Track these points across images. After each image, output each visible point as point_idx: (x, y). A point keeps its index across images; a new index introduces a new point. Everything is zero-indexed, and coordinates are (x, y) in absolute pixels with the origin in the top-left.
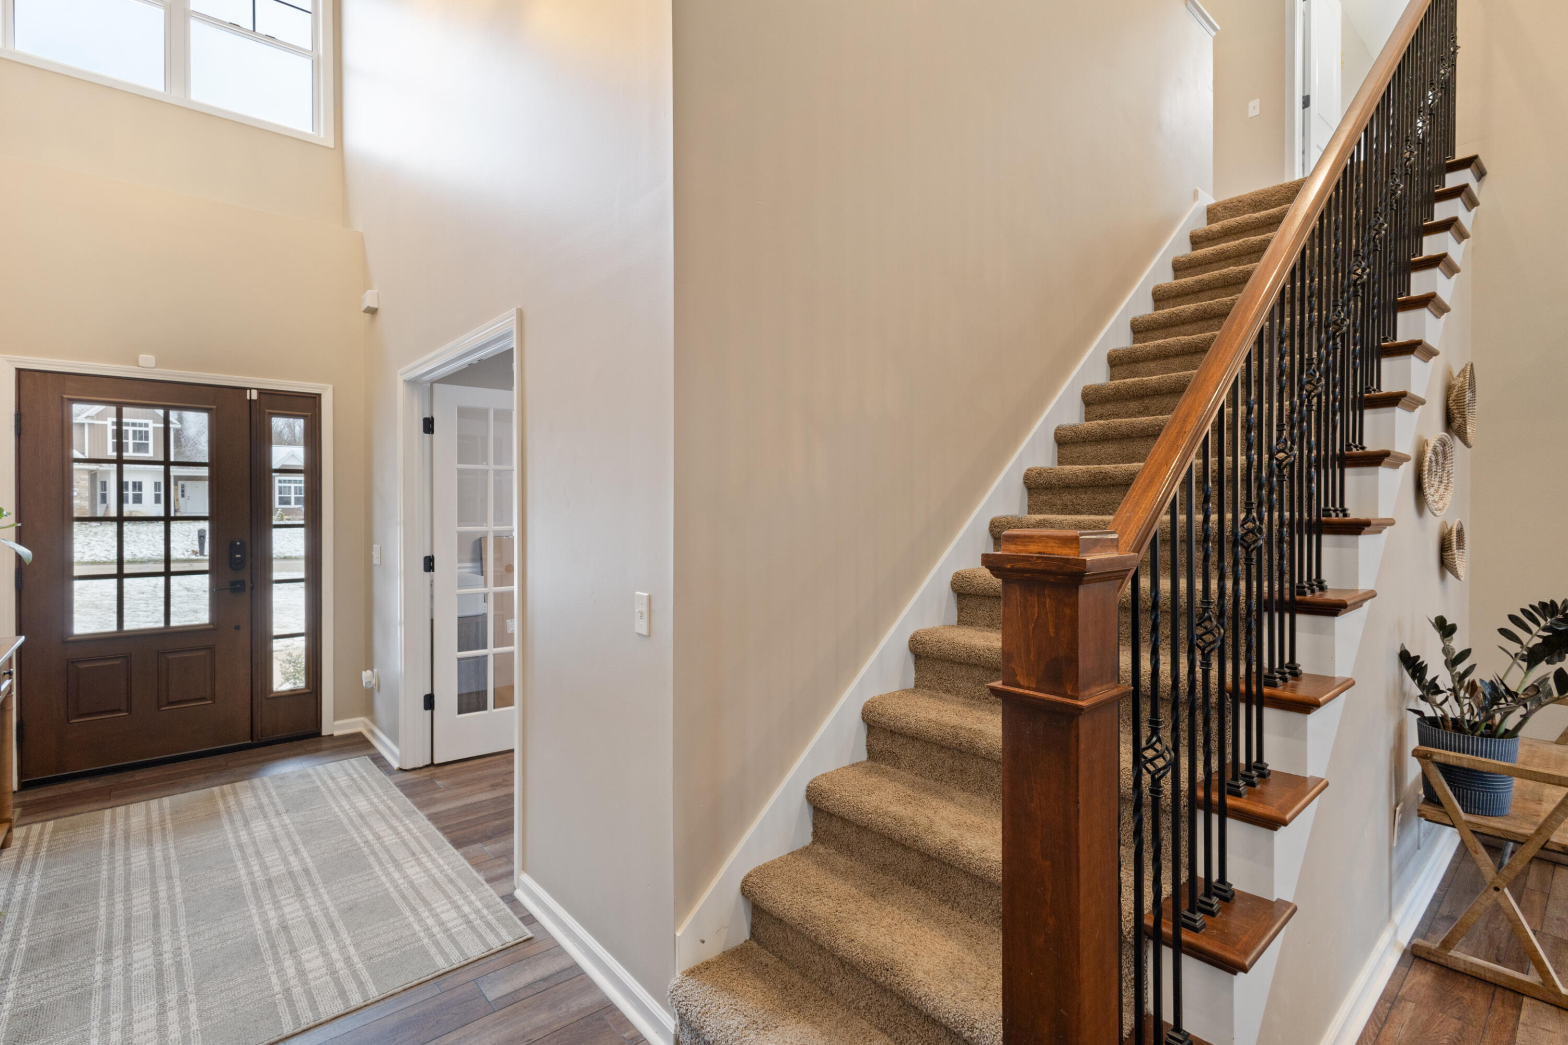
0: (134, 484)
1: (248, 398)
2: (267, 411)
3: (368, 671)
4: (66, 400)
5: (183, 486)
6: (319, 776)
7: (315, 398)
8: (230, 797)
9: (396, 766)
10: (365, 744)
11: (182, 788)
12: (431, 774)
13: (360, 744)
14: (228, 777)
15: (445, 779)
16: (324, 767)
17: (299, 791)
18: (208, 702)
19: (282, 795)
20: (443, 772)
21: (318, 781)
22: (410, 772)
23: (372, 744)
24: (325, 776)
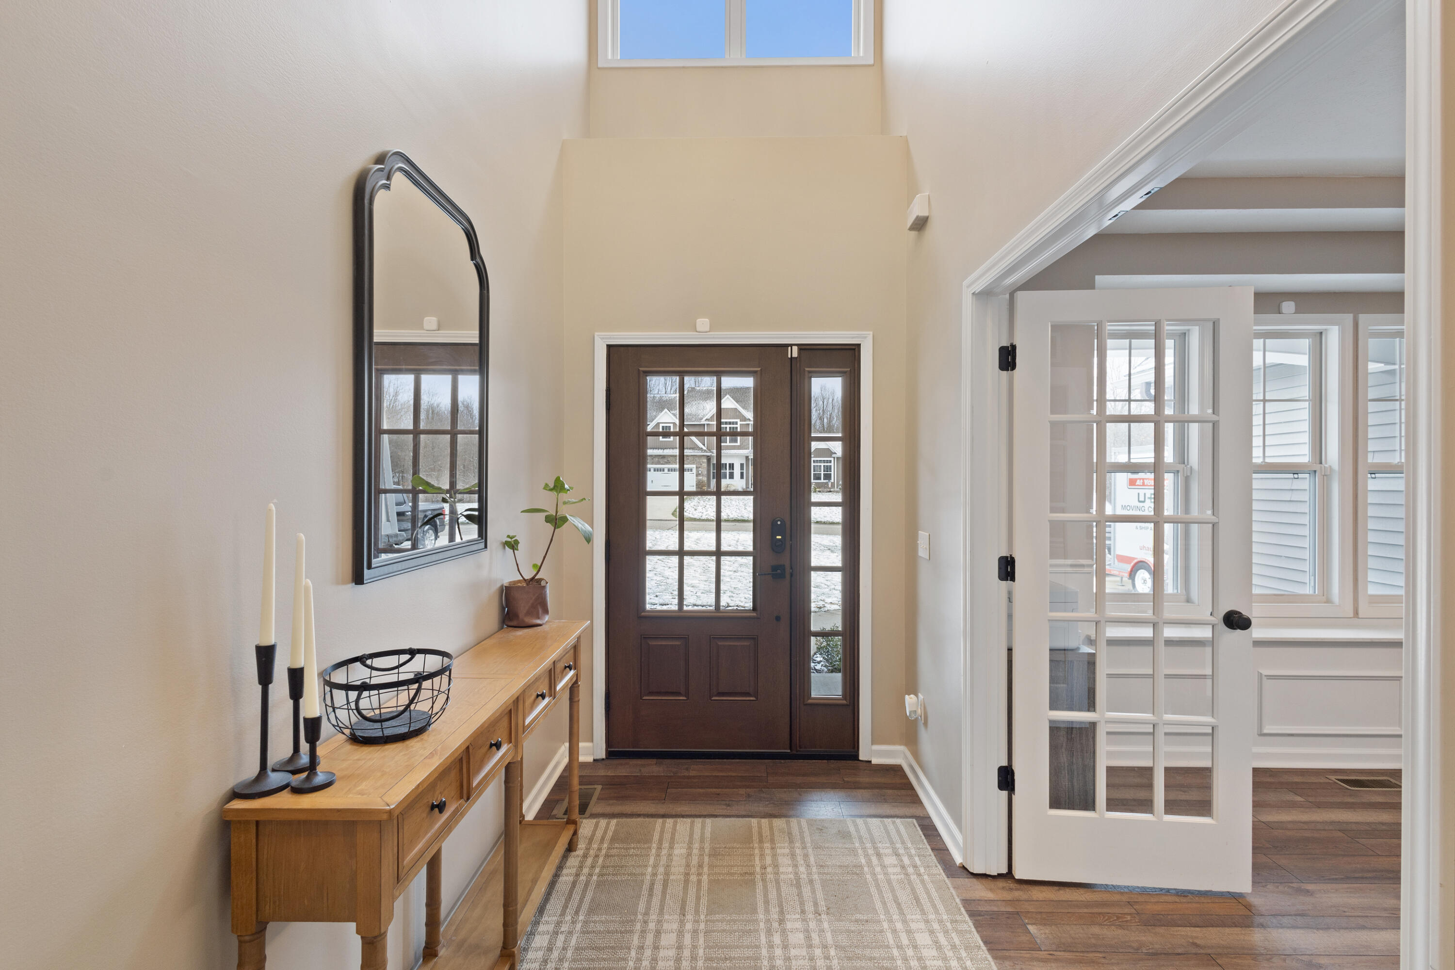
0: (730, 464)
1: (789, 356)
2: (807, 370)
3: (912, 696)
4: (642, 373)
6: (862, 842)
7: (854, 349)
8: (767, 845)
9: (958, 860)
10: (910, 792)
11: (725, 807)
12: (1013, 900)
13: (903, 789)
14: (767, 803)
15: (1041, 924)
16: (866, 823)
17: (840, 866)
18: (752, 699)
19: (821, 866)
20: (1032, 903)
21: (860, 851)
22: (978, 878)
23: (917, 796)
24: (869, 845)
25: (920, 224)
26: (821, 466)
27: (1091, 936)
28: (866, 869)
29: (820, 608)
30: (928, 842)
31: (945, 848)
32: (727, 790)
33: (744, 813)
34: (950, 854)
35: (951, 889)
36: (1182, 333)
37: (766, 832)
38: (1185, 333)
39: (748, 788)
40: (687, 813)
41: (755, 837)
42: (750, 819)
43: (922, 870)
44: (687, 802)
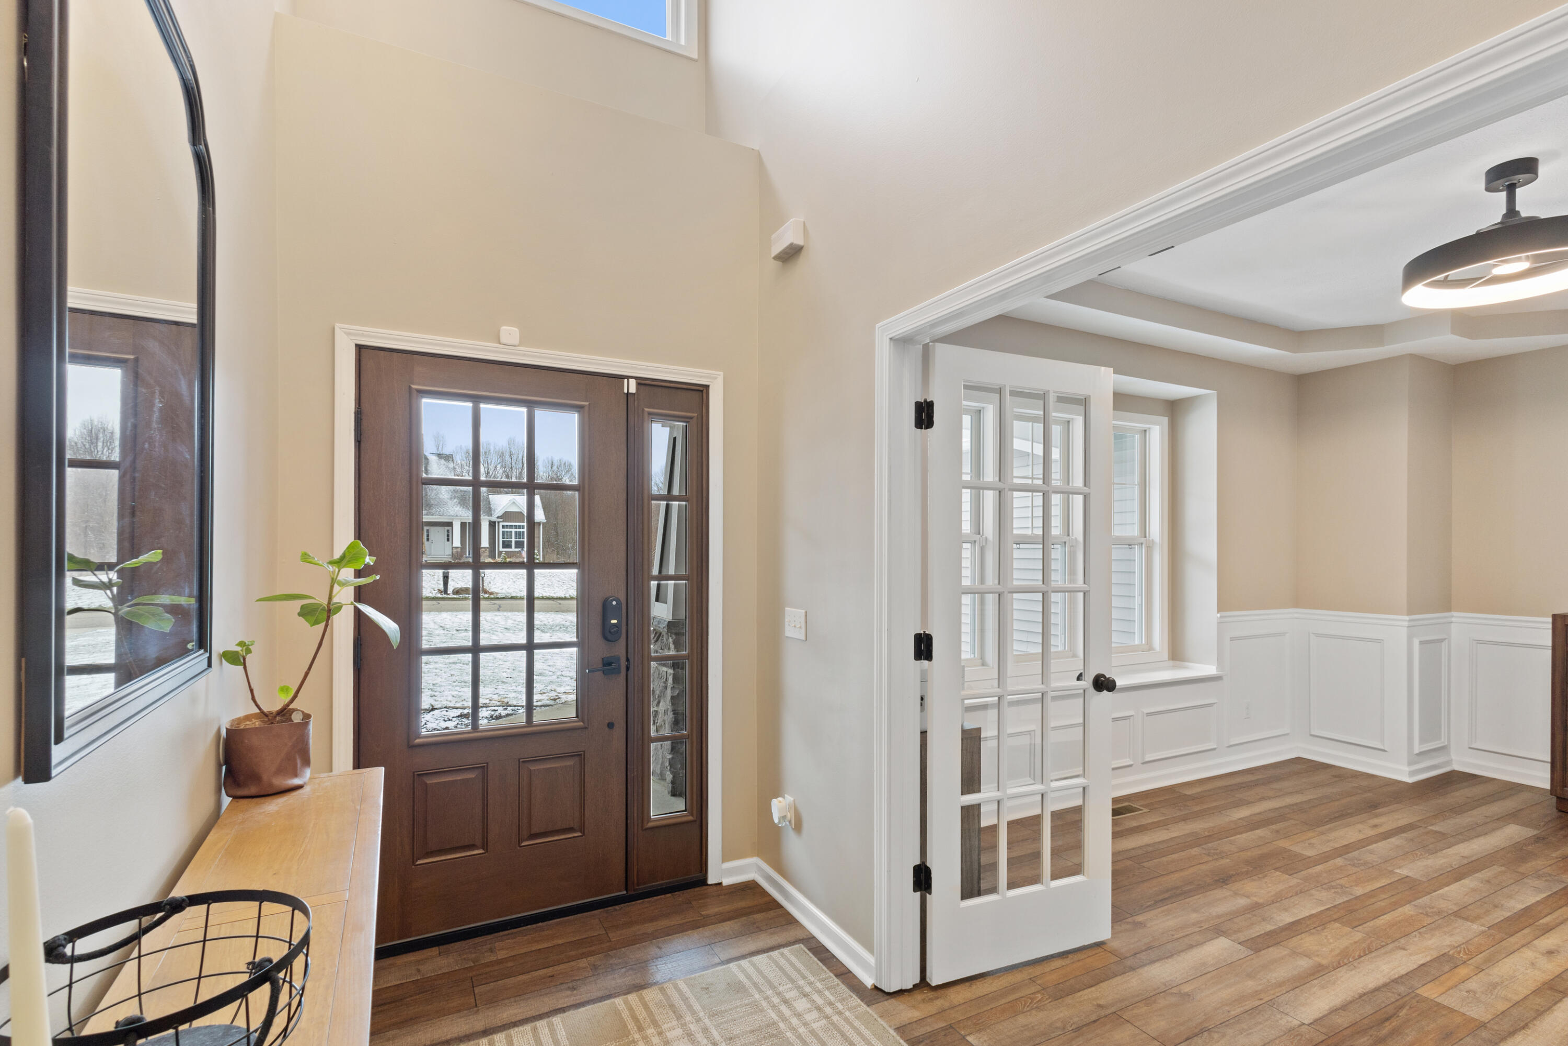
1: (626, 391)
2: (646, 409)
3: (778, 799)
4: (415, 392)
5: (428, 531)
6: (760, 991)
7: (702, 391)
8: (651, 1031)
9: (869, 982)
10: (779, 911)
11: (569, 992)
12: (939, 1012)
13: (771, 909)
14: (624, 970)
15: (977, 1032)
16: (753, 965)
17: (752, 1031)
18: (576, 834)
19: (731, 1039)
20: (957, 1009)
21: (764, 1004)
22: (895, 997)
23: (789, 914)
24: (769, 992)
25: (791, 254)
26: (511, 532)
27: (1022, 1029)
28: (782, 1025)
29: (555, 700)
30: (828, 968)
31: (847, 971)
32: (562, 966)
33: (600, 994)
34: (855, 977)
35: (879, 1019)
36: (977, 411)
37: (641, 1014)
38: (980, 411)
39: (588, 956)
40: (519, 1018)
41: (631, 1025)
42: (612, 1000)
43: (840, 1006)
44: (512, 999)
